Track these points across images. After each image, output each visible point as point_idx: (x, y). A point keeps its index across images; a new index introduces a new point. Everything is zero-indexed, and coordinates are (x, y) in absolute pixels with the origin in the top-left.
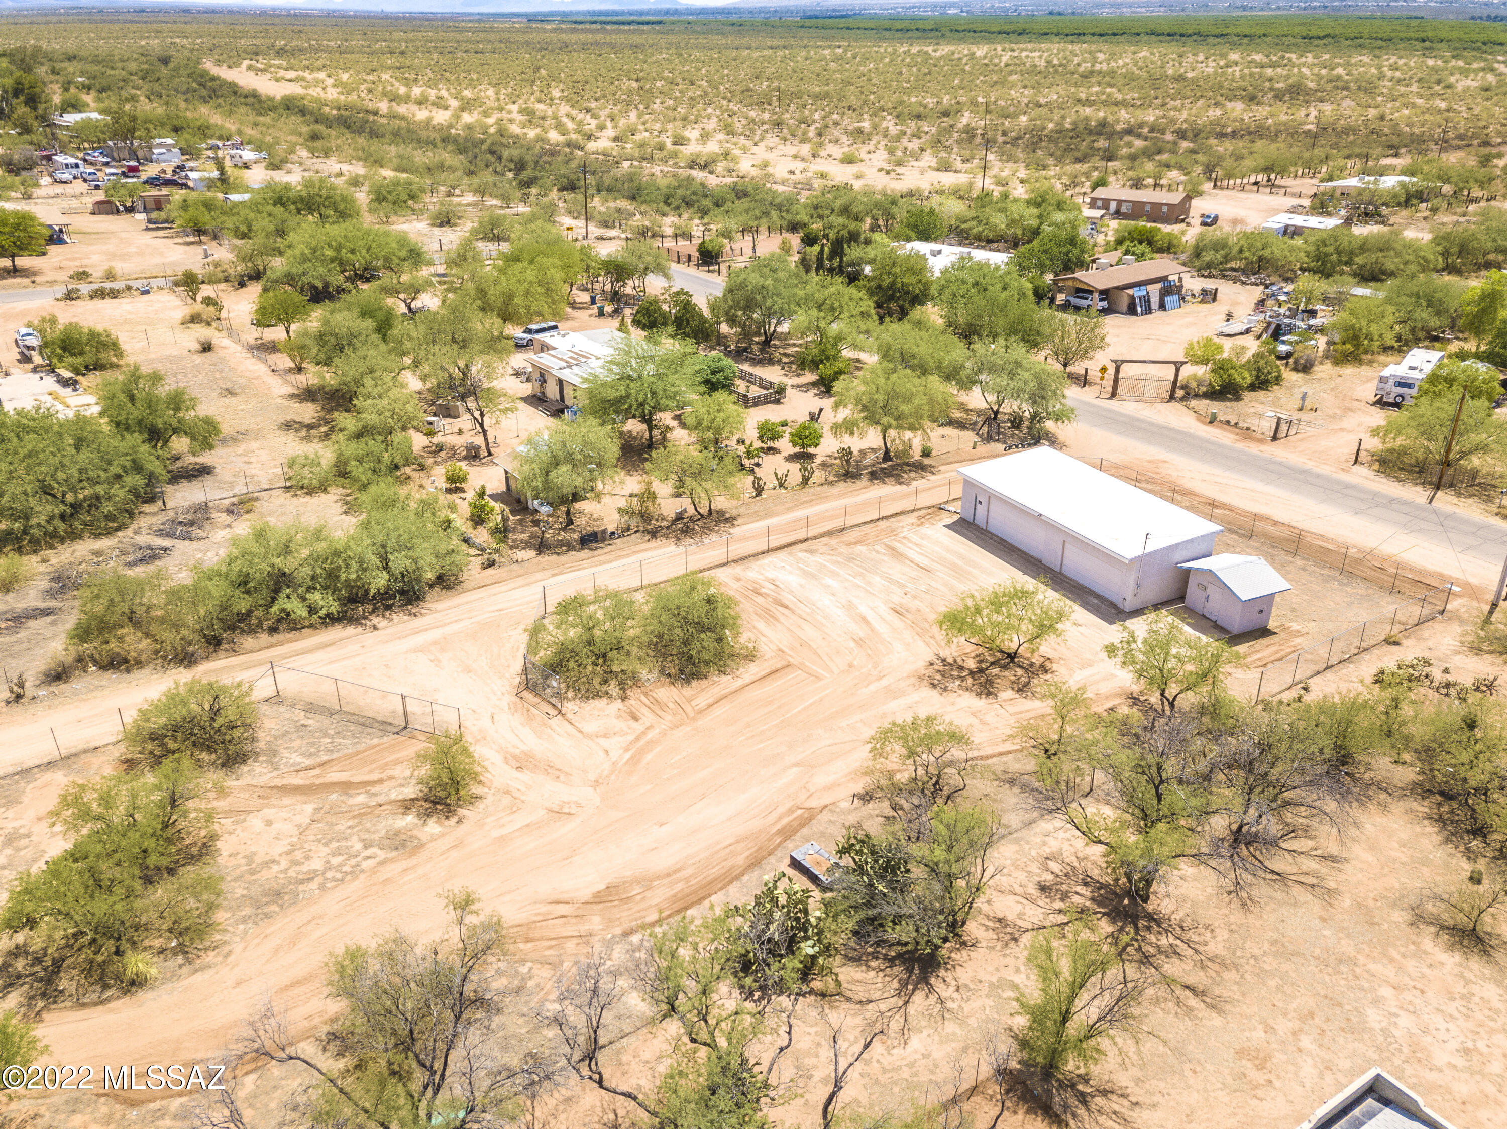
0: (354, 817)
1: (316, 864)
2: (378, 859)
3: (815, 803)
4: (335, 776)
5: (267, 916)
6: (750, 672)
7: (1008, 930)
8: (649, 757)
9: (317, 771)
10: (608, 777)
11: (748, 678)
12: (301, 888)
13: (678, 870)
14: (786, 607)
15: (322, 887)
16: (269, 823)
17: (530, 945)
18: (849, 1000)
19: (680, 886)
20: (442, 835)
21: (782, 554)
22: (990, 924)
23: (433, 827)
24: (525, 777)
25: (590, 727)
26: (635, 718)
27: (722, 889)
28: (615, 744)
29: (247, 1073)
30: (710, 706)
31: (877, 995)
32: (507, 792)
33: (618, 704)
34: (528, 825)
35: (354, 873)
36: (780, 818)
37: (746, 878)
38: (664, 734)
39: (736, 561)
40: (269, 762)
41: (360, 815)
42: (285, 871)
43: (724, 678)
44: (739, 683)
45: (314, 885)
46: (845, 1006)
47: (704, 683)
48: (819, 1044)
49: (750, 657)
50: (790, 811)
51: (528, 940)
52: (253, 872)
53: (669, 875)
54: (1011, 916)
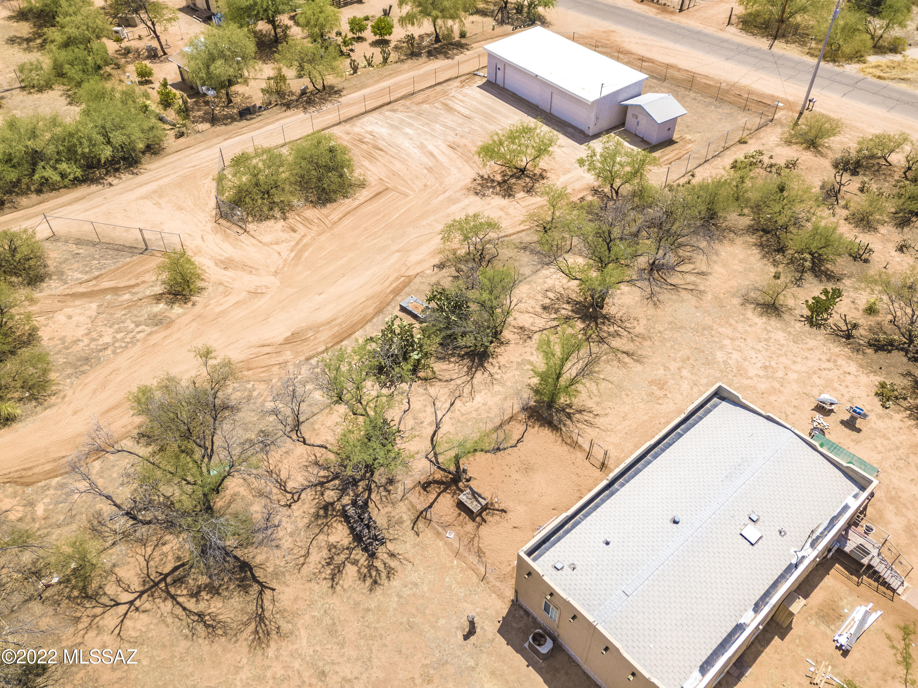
0: (125, 308)
1: (107, 339)
2: (146, 333)
3: (411, 272)
4: (106, 284)
5: (83, 372)
6: (363, 195)
7: (526, 333)
8: (306, 254)
9: (94, 282)
10: (283, 268)
11: (362, 199)
12: (101, 354)
13: (334, 320)
14: (382, 150)
15: (114, 352)
16: (70, 317)
17: (250, 372)
18: (440, 380)
19: (336, 329)
20: (185, 314)
21: (375, 114)
22: (516, 330)
23: (177, 310)
24: (230, 273)
25: (267, 239)
26: (294, 231)
27: (361, 328)
28: (284, 248)
29: (94, 460)
30: (340, 219)
31: (455, 377)
32: (221, 284)
33: (281, 223)
34: (237, 303)
35: (134, 342)
36: (391, 284)
37: (375, 320)
38: (313, 239)
39: (345, 121)
40: (60, 279)
41: (129, 307)
42: (88, 345)
43: (347, 201)
44: (357, 203)
45: (109, 352)
46: (439, 383)
47: (335, 205)
48: (425, 406)
49: (362, 185)
50: (397, 279)
51: (249, 369)
52: (67, 348)
53: (329, 323)
54: (527, 325)
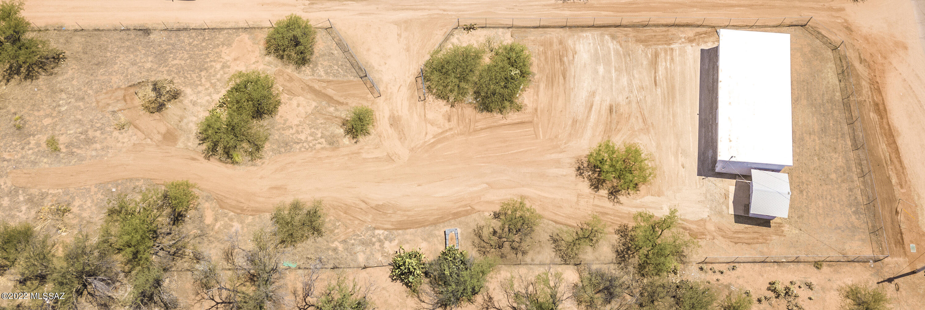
0: (325, 119)
1: (303, 137)
2: (322, 146)
3: (477, 207)
4: (330, 91)
6: (513, 117)
8: (439, 146)
9: (324, 85)
10: (419, 148)
11: (509, 121)
12: (294, 145)
13: (409, 211)
14: (564, 78)
15: (300, 149)
16: (298, 105)
18: (418, 297)
19: (405, 218)
21: (597, 33)
24: (391, 131)
25: (430, 115)
28: (433, 130)
32: (380, 136)
33: (448, 108)
34: (376, 158)
36: (459, 207)
38: (453, 136)
39: (570, 27)
42: (293, 134)
43: (500, 116)
44: (504, 122)
45: (298, 147)
47: (489, 114)
